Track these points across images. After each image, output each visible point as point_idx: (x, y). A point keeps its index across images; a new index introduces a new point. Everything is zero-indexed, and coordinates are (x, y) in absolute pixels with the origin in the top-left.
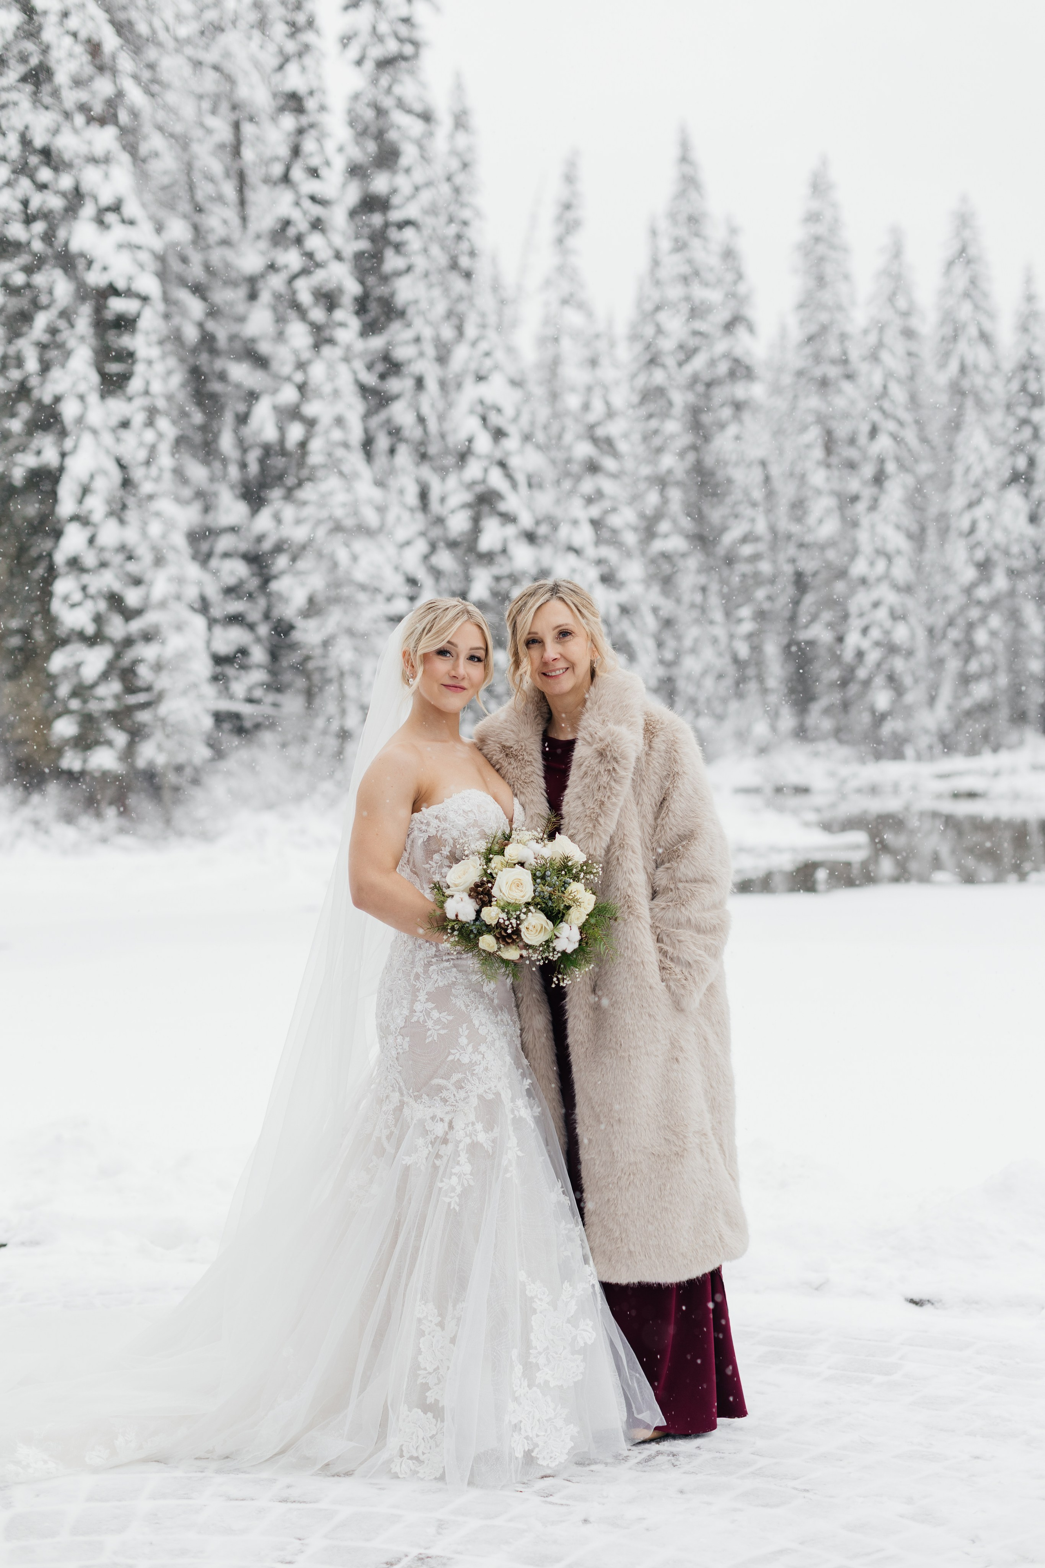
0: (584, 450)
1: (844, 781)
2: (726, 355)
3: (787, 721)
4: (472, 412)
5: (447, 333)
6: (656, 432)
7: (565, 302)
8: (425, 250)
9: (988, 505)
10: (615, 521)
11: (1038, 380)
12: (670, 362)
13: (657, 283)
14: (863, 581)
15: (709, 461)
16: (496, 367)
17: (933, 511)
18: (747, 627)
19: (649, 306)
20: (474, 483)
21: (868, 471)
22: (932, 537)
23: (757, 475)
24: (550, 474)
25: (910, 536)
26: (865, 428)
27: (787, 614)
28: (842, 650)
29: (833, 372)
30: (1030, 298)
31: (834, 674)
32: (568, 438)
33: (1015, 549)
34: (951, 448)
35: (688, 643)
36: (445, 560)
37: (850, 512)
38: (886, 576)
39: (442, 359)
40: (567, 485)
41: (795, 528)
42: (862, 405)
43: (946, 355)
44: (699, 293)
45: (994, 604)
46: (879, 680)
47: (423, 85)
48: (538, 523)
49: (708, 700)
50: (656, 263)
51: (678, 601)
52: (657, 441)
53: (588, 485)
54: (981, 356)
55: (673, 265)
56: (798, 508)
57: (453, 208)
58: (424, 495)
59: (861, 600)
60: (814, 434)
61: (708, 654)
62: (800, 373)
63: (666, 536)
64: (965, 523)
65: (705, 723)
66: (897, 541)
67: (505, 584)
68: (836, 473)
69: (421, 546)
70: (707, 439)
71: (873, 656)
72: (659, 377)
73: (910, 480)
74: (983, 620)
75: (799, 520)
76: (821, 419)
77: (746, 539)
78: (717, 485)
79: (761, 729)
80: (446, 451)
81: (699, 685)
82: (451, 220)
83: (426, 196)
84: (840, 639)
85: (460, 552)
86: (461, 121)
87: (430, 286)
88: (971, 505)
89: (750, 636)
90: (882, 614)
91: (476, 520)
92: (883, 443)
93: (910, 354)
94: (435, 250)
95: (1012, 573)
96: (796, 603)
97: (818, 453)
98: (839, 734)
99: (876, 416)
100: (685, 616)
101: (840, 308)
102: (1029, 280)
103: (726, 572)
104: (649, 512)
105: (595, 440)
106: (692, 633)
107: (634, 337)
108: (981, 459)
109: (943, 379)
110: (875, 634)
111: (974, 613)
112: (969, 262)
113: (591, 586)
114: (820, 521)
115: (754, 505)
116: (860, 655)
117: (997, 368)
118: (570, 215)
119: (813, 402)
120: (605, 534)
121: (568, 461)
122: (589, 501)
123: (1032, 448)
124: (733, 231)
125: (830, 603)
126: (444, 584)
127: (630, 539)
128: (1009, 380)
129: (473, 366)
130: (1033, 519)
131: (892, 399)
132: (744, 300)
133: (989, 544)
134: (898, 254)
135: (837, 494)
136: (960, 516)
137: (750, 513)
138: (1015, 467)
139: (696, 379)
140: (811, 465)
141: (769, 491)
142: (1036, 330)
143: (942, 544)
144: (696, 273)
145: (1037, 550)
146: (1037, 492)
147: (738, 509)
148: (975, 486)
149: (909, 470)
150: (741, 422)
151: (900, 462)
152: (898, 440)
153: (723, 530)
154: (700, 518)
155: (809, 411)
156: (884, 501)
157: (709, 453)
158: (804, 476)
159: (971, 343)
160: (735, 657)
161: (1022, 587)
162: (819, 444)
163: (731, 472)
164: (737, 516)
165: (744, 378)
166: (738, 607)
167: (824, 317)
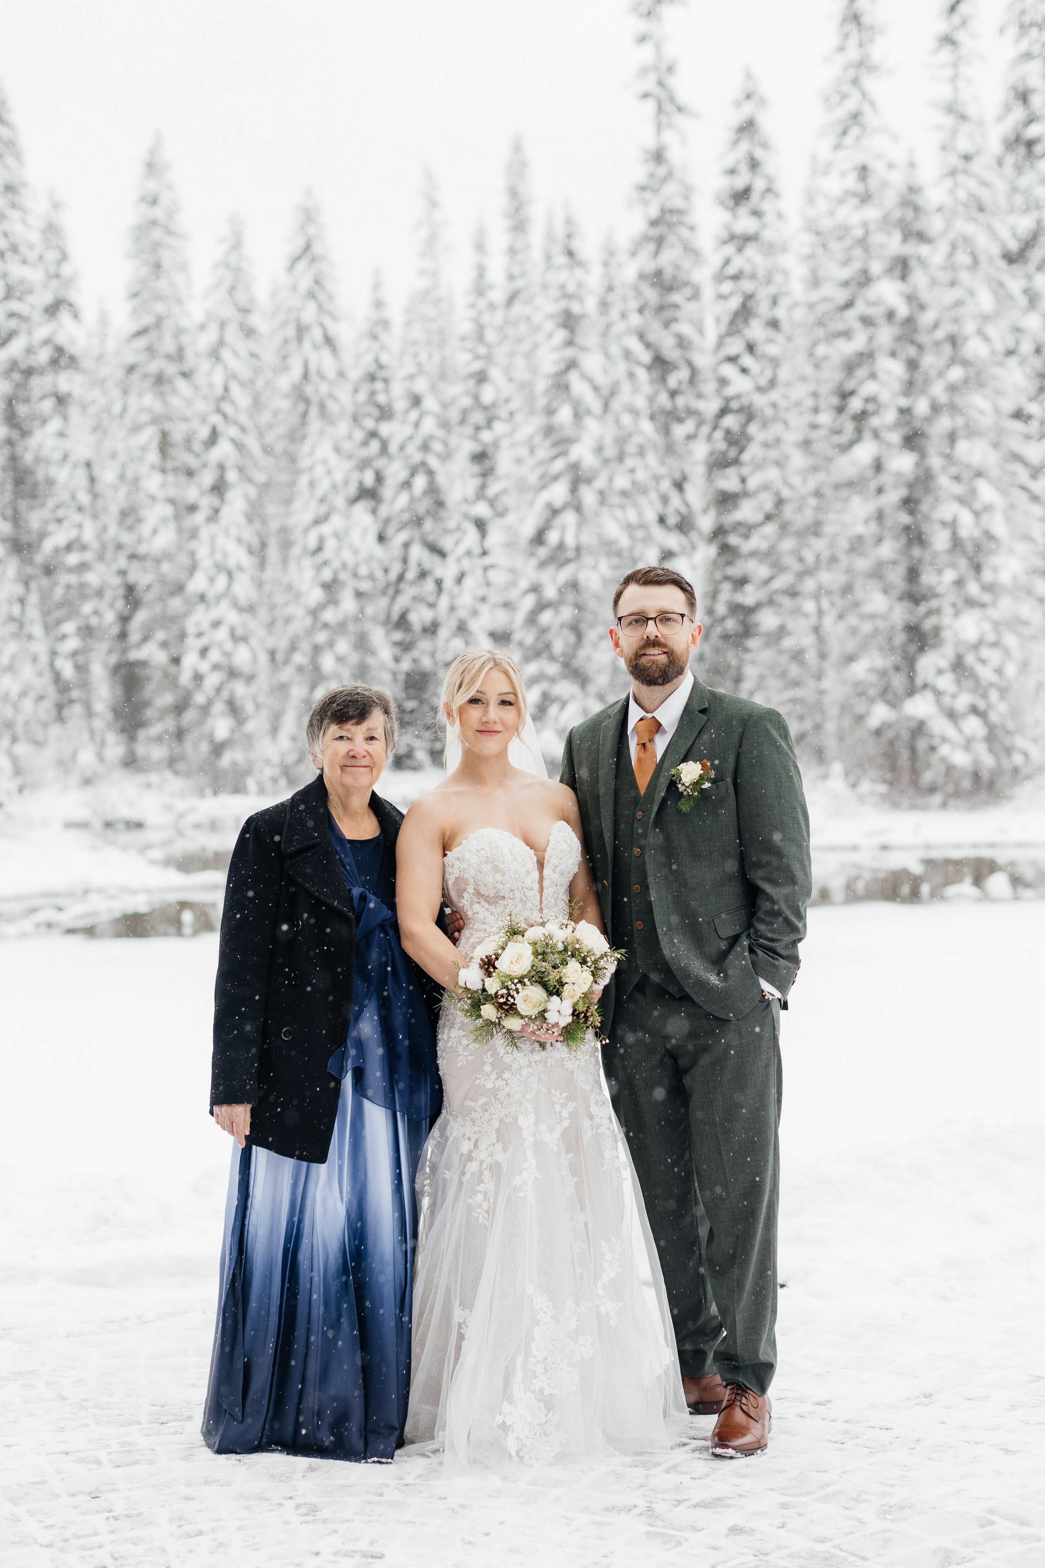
1: (181, 816)
2: (47, 342)
3: (115, 749)
9: (336, 522)
11: (387, 391)
14: (202, 598)
15: (28, 458)
17: (274, 525)
18: (72, 644)
21: (208, 478)
22: (273, 553)
23: (81, 476)
25: (251, 552)
26: (204, 432)
27: (116, 630)
28: (179, 672)
29: (171, 369)
30: (379, 304)
31: (167, 699)
33: (363, 571)
34: (292, 459)
37: (187, 522)
38: (226, 594)
41: (126, 538)
42: (202, 406)
43: (285, 357)
44: (17, 271)
45: (341, 627)
46: (219, 707)
49: (27, 723)
54: (325, 361)
56: (129, 516)
59: (199, 618)
60: (149, 435)
61: (28, 672)
62: (131, 369)
64: (312, 541)
65: (22, 749)
66: (238, 556)
68: (171, 478)
70: (25, 434)
71: (212, 680)
73: (252, 492)
74: (331, 644)
75: (130, 528)
76: (155, 420)
77: (69, 548)
78: (35, 485)
79: (87, 757)
81: (16, 707)
84: (176, 661)
88: (318, 522)
89: (74, 654)
90: (222, 634)
92: (223, 450)
93: (253, 355)
95: (359, 595)
96: (125, 620)
97: (153, 456)
98: (172, 762)
99: (216, 419)
101: (177, 299)
102: (377, 286)
103: (45, 582)
108: (329, 472)
109: (285, 383)
110: (214, 656)
111: (321, 637)
112: (314, 259)
114: (155, 531)
115: (80, 509)
116: (198, 678)
117: (341, 374)
119: (149, 400)
123: (380, 463)
124: (57, 205)
125: (167, 620)
128: (356, 391)
130: (381, 538)
131: (233, 402)
132: (69, 282)
133: (336, 564)
134: (237, 246)
135: (172, 502)
136: (306, 531)
137: (77, 518)
138: (361, 483)
139: (13, 365)
140: (144, 469)
141: (95, 496)
142: (384, 338)
143: (285, 561)
144: (14, 249)
145: (386, 571)
146: (384, 510)
147: (61, 513)
148: (322, 501)
149: (250, 481)
150: (65, 418)
151: (241, 469)
152: (239, 446)
153: (43, 536)
154: (16, 519)
155: (142, 410)
156: (225, 512)
157: (26, 449)
158: (136, 481)
159: (315, 347)
160: (57, 677)
161: (370, 610)
162: (155, 444)
163: (53, 472)
164: (59, 521)
165: (66, 368)
166: (58, 623)
167: (160, 308)
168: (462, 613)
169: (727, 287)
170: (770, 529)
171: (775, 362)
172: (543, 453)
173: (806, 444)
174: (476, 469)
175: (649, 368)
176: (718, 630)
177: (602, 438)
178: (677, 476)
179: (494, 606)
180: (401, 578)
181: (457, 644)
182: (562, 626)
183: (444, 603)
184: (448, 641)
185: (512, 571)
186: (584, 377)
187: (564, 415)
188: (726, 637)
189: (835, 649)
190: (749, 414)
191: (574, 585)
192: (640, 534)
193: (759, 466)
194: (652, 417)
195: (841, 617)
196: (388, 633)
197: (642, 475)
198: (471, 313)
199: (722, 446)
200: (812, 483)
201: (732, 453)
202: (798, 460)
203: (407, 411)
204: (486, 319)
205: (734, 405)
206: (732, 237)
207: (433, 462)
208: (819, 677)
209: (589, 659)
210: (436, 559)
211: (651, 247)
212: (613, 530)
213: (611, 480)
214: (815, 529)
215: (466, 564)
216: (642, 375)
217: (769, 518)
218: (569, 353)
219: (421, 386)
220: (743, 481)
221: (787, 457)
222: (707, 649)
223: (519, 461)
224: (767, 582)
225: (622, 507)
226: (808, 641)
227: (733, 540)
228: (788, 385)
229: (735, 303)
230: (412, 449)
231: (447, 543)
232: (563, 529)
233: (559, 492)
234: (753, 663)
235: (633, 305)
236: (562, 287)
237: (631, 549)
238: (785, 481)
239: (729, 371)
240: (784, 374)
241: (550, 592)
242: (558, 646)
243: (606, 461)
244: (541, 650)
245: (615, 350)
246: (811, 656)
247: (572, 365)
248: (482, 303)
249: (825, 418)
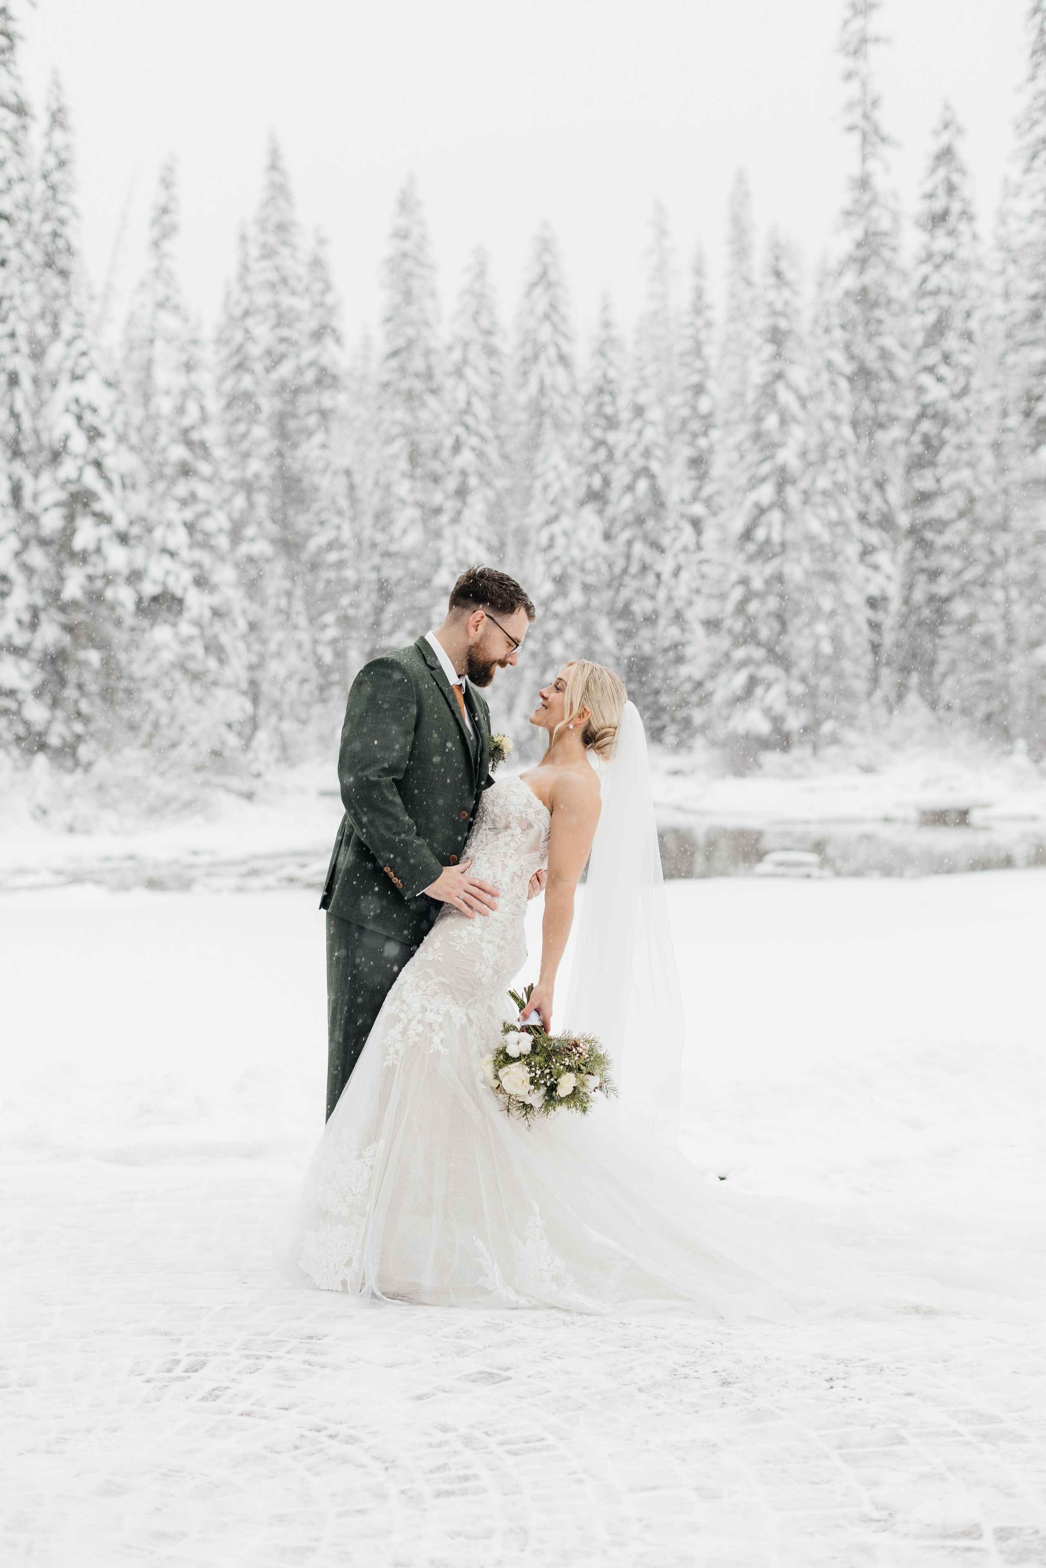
0: (178, 453)
2: (312, 364)
4: (67, 410)
5: (42, 330)
6: (244, 436)
7: (160, 305)
8: (19, 245)
9: (565, 522)
10: (209, 524)
11: (614, 403)
12: (258, 367)
13: (246, 289)
15: (296, 467)
16: (92, 367)
17: (512, 525)
18: (331, 633)
19: (238, 312)
20: (69, 481)
21: (451, 484)
23: (341, 483)
24: (143, 477)
25: (490, 549)
26: (449, 442)
27: (370, 620)
29: (418, 385)
30: (607, 325)
32: (163, 440)
33: (590, 565)
34: (529, 466)
35: (272, 647)
36: (37, 557)
37: (434, 523)
39: (37, 355)
40: (161, 487)
41: (380, 537)
42: (446, 419)
43: (525, 373)
44: (287, 301)
45: (569, 617)
47: (18, 79)
48: (131, 523)
49: (292, 704)
50: (245, 268)
51: (263, 604)
52: (244, 446)
53: (182, 489)
54: (560, 376)
55: (261, 272)
56: (383, 518)
57: (50, 205)
58: (16, 492)
60: (399, 445)
61: (293, 658)
62: (385, 386)
63: (252, 540)
64: (544, 539)
65: (288, 726)
67: (99, 584)
68: (419, 484)
69: (13, 543)
70: (294, 445)
72: (247, 382)
73: (491, 494)
74: (560, 632)
75: (383, 529)
76: (407, 433)
77: (330, 547)
78: (303, 492)
80: (40, 448)
81: (283, 690)
82: (46, 218)
83: (19, 191)
85: (52, 550)
86: (58, 119)
87: (24, 282)
88: (549, 522)
89: (334, 642)
91: (70, 518)
92: (466, 458)
93: (492, 372)
94: (28, 246)
95: (587, 588)
96: (379, 611)
97: (403, 465)
99: (459, 430)
100: (270, 620)
101: (427, 324)
102: (606, 308)
103: (309, 578)
104: (236, 515)
105: (189, 444)
106: (277, 637)
107: (221, 341)
108: (559, 477)
109: (522, 398)
112: (550, 285)
113: (185, 590)
114: (405, 531)
117: (574, 389)
118: (166, 219)
119: (400, 414)
120: (199, 537)
121: (161, 465)
122: (183, 503)
123: (606, 469)
124: (322, 242)
125: (413, 611)
126: (35, 581)
127: (223, 542)
128: (586, 402)
129: (69, 364)
130: (607, 537)
131: (474, 415)
132: (331, 310)
133: (565, 560)
134: (481, 274)
135: (421, 506)
136: (539, 531)
137: (336, 520)
138: (589, 487)
139: (283, 385)
140: (395, 476)
141: (353, 500)
142: (613, 355)
143: (521, 559)
144: (284, 281)
145: (610, 566)
146: (610, 511)
147: (325, 516)
148: (553, 503)
149: (489, 485)
150: (327, 431)
151: (481, 476)
152: (480, 455)
153: (308, 536)
154: (285, 524)
155: (394, 423)
156: (467, 513)
157: (294, 459)
158: (388, 487)
159: (550, 364)
160: (319, 662)
161: (595, 602)
162: (404, 455)
163: (317, 479)
164: (322, 523)
165: (329, 387)
166: (322, 613)
167: (410, 332)
168: (679, 604)
169: (925, 303)
170: (962, 525)
171: (968, 371)
172: (752, 457)
173: (996, 446)
174: (693, 473)
175: (851, 380)
176: (914, 618)
177: (805, 443)
178: (879, 476)
179: (710, 596)
180: (625, 571)
181: (674, 632)
182: (769, 614)
183: (662, 595)
184: (665, 629)
185: (723, 564)
186: (790, 387)
187: (771, 421)
188: (920, 624)
189: (1022, 634)
190: (944, 419)
191: (779, 578)
192: (840, 530)
193: (953, 466)
194: (855, 424)
195: (1030, 604)
196: (611, 623)
197: (841, 476)
198: (690, 331)
199: (919, 449)
200: (1003, 481)
201: (928, 456)
202: (988, 460)
203: (631, 421)
204: (703, 336)
205: (930, 411)
206: (930, 256)
207: (655, 466)
208: (1007, 659)
209: (792, 644)
210: (657, 556)
211: (855, 267)
212: (815, 526)
213: (814, 480)
214: (1003, 525)
215: (682, 559)
216: (844, 384)
217: (961, 514)
218: (776, 366)
219: (643, 398)
220: (938, 481)
221: (980, 459)
222: (903, 636)
223: (731, 466)
224: (959, 573)
225: (824, 505)
226: (997, 628)
227: (929, 535)
228: (979, 391)
229: (931, 317)
230: (635, 455)
231: (666, 540)
232: (770, 525)
233: (765, 493)
234: (945, 648)
235: (835, 320)
236: (770, 305)
237: (832, 545)
238: (976, 480)
239: (926, 380)
240: (976, 382)
241: (757, 584)
242: (764, 633)
243: (810, 464)
244: (750, 637)
245: (820, 362)
246: (1000, 640)
247: (779, 376)
248: (700, 322)
249: (1013, 421)
